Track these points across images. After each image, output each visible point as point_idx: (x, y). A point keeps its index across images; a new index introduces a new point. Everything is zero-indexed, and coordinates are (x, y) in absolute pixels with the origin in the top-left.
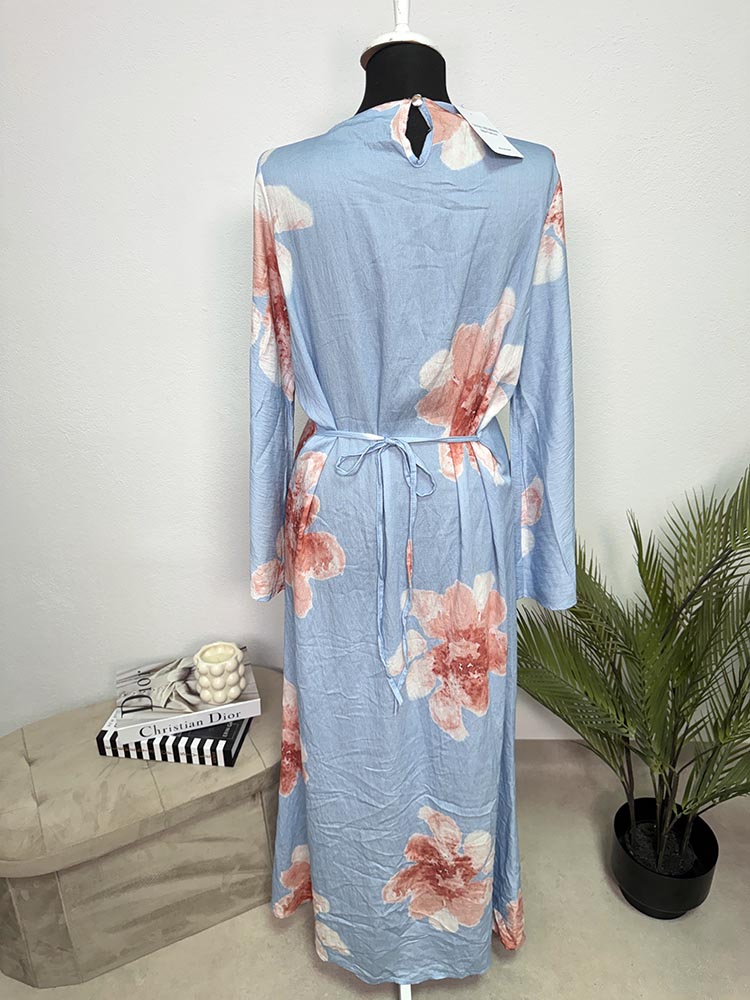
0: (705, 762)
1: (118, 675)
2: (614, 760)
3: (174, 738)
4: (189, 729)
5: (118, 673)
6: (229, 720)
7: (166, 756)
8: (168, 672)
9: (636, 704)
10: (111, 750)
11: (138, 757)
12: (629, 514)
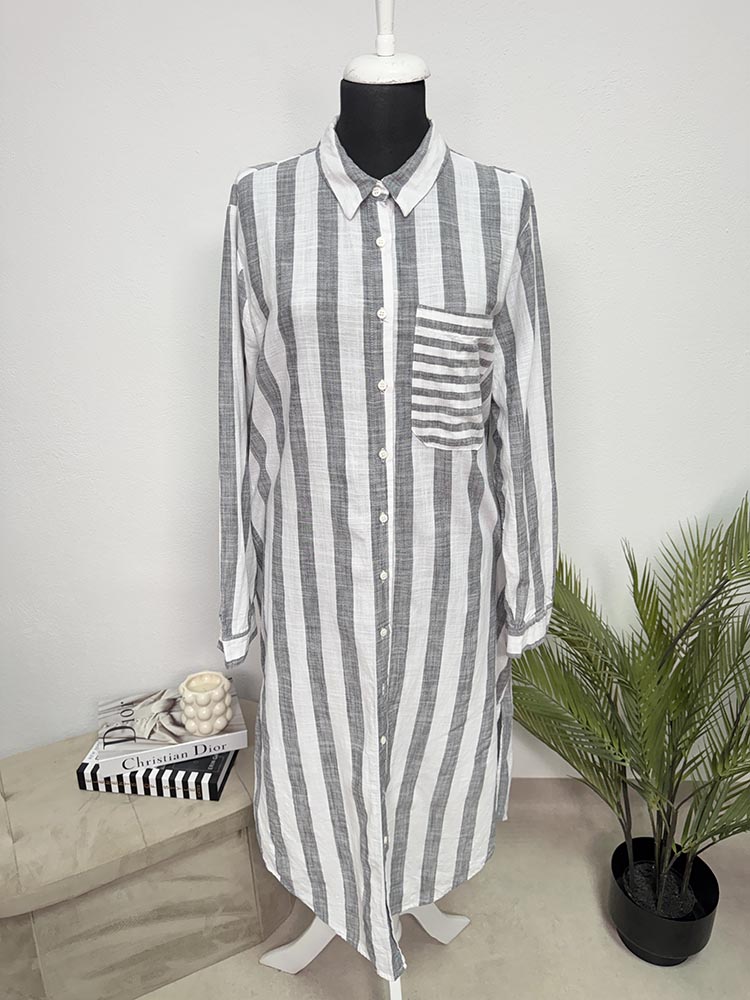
0: (704, 799)
1: (100, 706)
2: (610, 794)
3: (158, 770)
4: (173, 761)
6: (215, 753)
7: (149, 788)
8: (151, 703)
9: (633, 736)
10: (91, 783)
11: (120, 791)
12: (624, 542)
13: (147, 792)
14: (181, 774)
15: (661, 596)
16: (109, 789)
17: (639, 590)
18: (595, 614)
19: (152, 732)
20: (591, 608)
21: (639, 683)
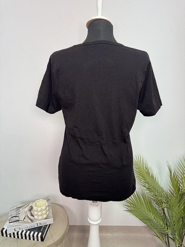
2: (164, 240)
3: (26, 231)
4: (30, 228)
5: (10, 207)
6: (43, 225)
9: (171, 222)
10: (5, 234)
11: (14, 237)
12: (167, 162)
13: (22, 238)
14: (32, 233)
15: (179, 179)
16: (10, 236)
17: (172, 177)
19: (25, 218)
20: (157, 182)
21: (173, 206)
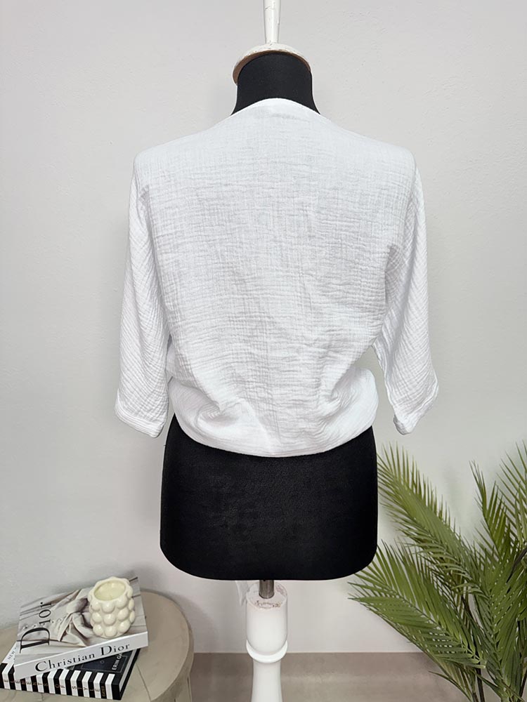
1: (22, 607)
2: (467, 687)
3: (68, 670)
4: (82, 662)
5: (23, 604)
6: (120, 652)
7: (59, 689)
8: (67, 603)
9: (486, 637)
10: (9, 683)
11: (34, 691)
12: (473, 465)
13: (58, 691)
14: (88, 675)
15: (508, 514)
16: (24, 688)
17: (488, 507)
18: (449, 526)
19: (65, 634)
20: (445, 521)
21: (491, 591)
